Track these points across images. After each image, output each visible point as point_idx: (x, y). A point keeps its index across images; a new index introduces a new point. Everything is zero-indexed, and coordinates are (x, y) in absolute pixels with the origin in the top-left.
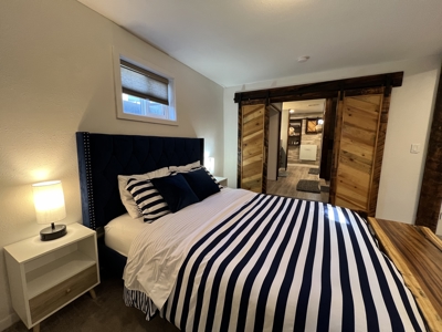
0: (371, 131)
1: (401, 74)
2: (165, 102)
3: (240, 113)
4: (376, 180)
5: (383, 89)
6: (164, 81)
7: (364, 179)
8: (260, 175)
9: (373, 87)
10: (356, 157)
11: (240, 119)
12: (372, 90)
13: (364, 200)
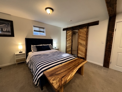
0: (85, 37)
1: (98, 21)
2: (44, 32)
3: (66, 33)
4: (86, 50)
5: (87, 27)
6: (43, 28)
7: (84, 49)
8: (70, 49)
9: (85, 26)
10: (82, 44)
11: (66, 34)
12: (84, 27)
13: (84, 55)
